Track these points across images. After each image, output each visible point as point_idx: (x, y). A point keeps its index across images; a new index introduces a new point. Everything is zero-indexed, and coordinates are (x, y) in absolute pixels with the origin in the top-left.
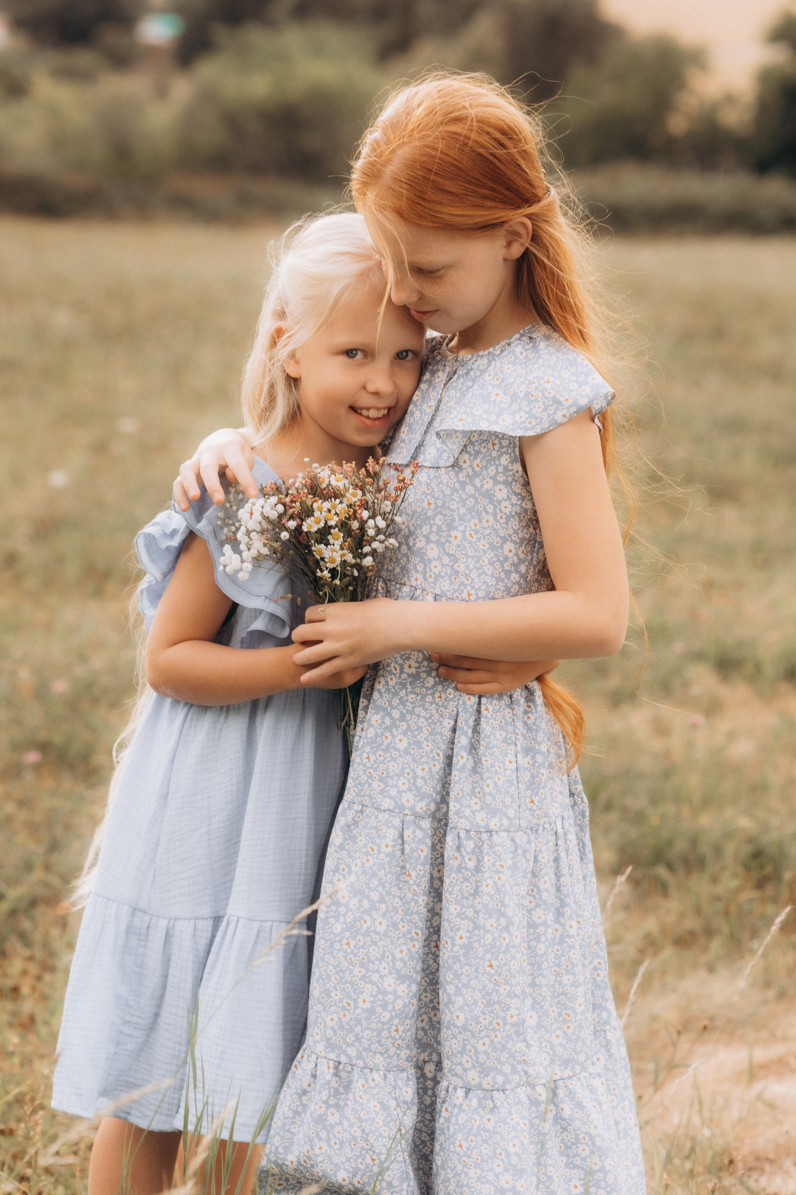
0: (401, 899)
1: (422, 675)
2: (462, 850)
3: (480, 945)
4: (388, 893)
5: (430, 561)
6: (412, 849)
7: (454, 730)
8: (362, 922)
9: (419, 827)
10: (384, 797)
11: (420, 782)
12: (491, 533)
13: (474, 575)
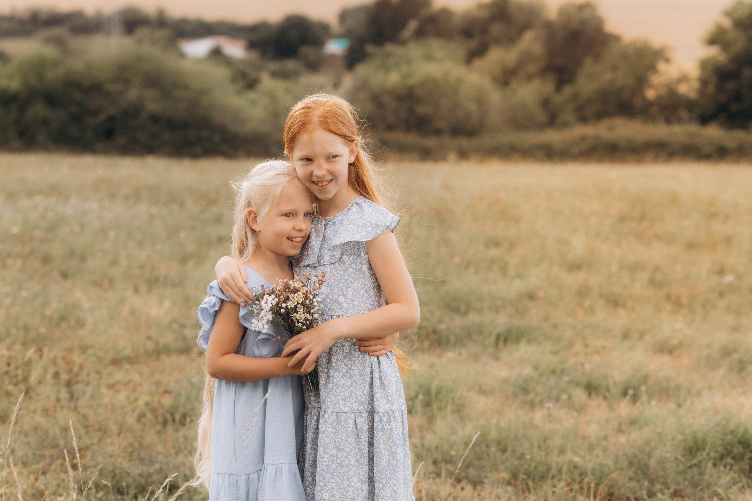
0: (359, 449)
1: (352, 352)
2: (382, 421)
3: (394, 460)
4: (353, 447)
5: (342, 303)
6: (360, 427)
7: (372, 373)
8: (345, 462)
9: (362, 417)
10: (345, 407)
11: (359, 398)
12: (364, 286)
13: (362, 305)
